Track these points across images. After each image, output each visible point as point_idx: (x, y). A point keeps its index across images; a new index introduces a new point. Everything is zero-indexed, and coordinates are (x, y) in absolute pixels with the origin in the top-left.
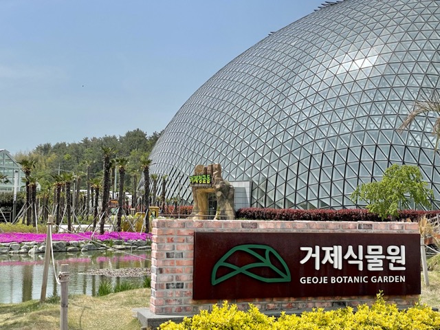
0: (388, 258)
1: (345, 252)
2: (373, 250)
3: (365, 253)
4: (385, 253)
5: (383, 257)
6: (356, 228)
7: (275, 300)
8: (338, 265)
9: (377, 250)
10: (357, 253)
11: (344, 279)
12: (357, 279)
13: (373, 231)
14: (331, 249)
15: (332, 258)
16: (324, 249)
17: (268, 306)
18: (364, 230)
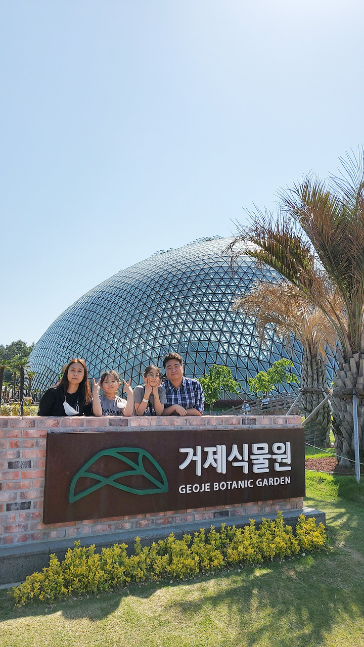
0: (274, 457)
1: (229, 453)
2: (259, 449)
3: (251, 452)
4: (271, 452)
5: (269, 456)
6: (239, 423)
7: (148, 516)
8: (222, 468)
9: (262, 448)
10: (241, 453)
11: (227, 484)
12: (241, 484)
13: (257, 426)
14: (214, 449)
15: (215, 460)
16: (206, 449)
17: (140, 524)
18: (248, 425)
